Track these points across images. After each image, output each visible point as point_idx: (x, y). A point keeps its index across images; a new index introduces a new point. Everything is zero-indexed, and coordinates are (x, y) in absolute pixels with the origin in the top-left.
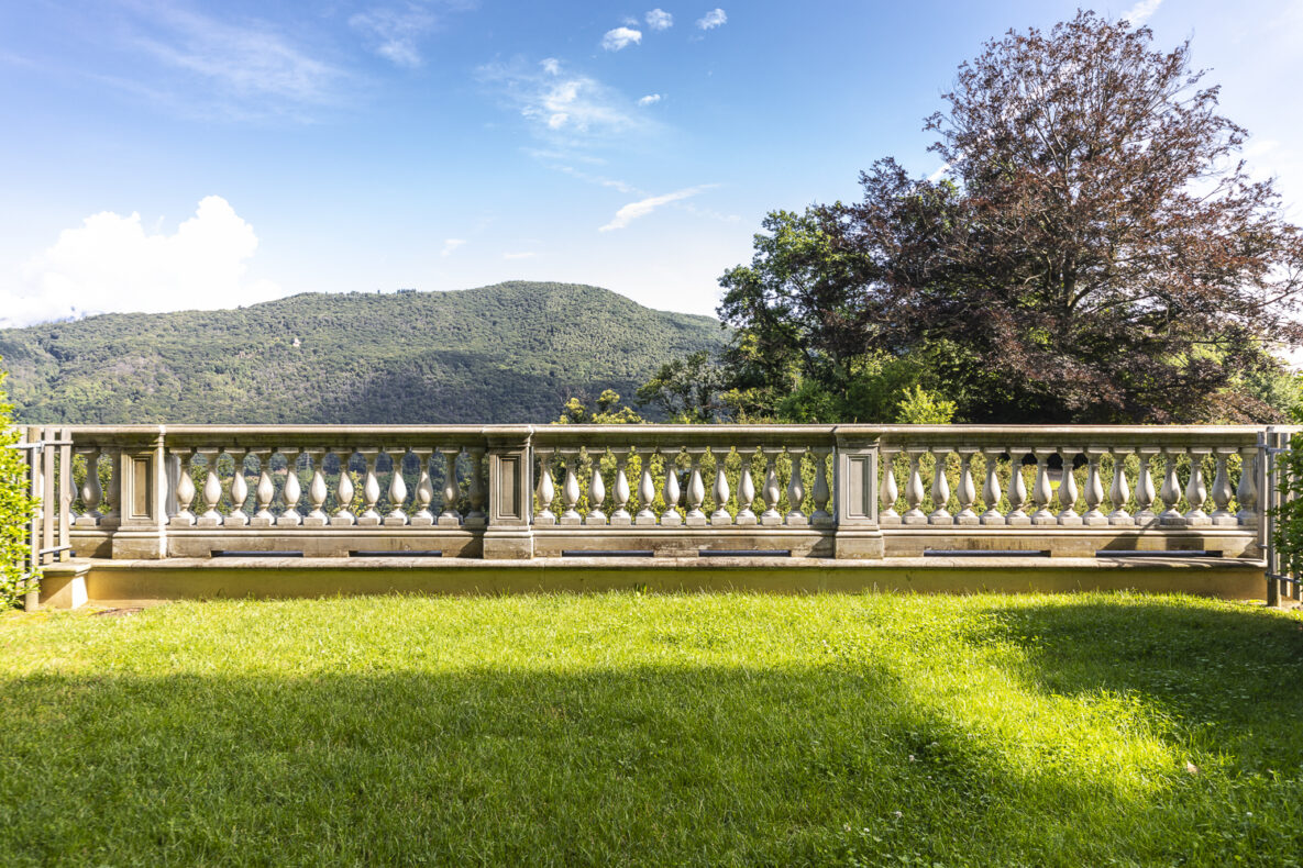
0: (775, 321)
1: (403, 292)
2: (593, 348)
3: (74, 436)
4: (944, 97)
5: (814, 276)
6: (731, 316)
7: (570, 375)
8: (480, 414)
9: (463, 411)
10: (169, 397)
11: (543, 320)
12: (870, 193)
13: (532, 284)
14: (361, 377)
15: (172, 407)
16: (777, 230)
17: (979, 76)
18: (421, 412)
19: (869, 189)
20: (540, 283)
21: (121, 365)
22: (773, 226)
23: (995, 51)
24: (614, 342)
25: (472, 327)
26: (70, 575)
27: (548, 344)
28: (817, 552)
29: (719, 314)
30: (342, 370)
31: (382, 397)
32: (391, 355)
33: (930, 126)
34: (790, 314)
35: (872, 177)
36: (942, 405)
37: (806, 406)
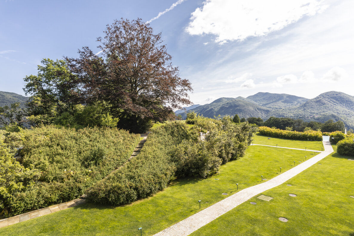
0: (46, 93)
4: (104, 32)
5: (60, 81)
6: (29, 91)
12: (81, 56)
16: (47, 64)
17: (112, 29)
19: (81, 55)
22: (45, 63)
23: (117, 23)
29: (24, 90)
33: (98, 40)
34: (52, 91)
35: (82, 51)
36: (115, 119)
37: (65, 121)
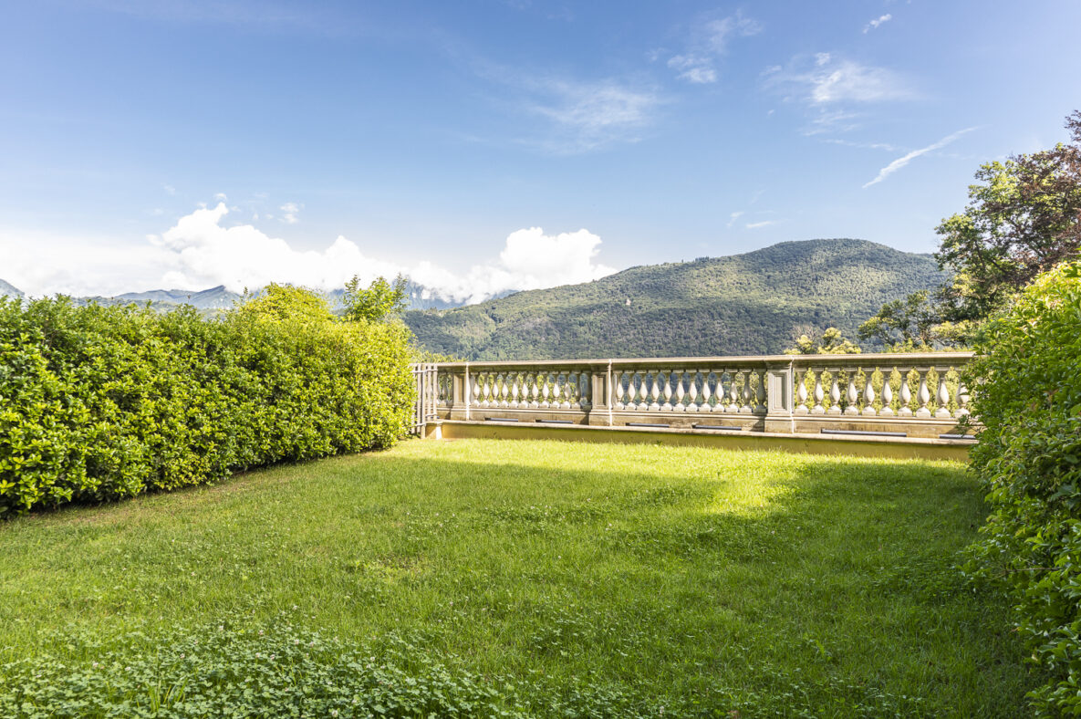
1: (701, 259)
2: (853, 291)
3: (438, 367)
7: (832, 314)
8: (757, 348)
9: (745, 347)
10: (553, 343)
11: (809, 271)
13: (799, 242)
14: (670, 324)
15: (555, 349)
16: (991, 179)
18: (713, 348)
20: (807, 242)
21: (528, 323)
24: (872, 284)
25: (751, 281)
26: (435, 425)
27: (813, 290)
28: (756, 428)
30: (657, 320)
31: (685, 338)
32: (691, 307)
